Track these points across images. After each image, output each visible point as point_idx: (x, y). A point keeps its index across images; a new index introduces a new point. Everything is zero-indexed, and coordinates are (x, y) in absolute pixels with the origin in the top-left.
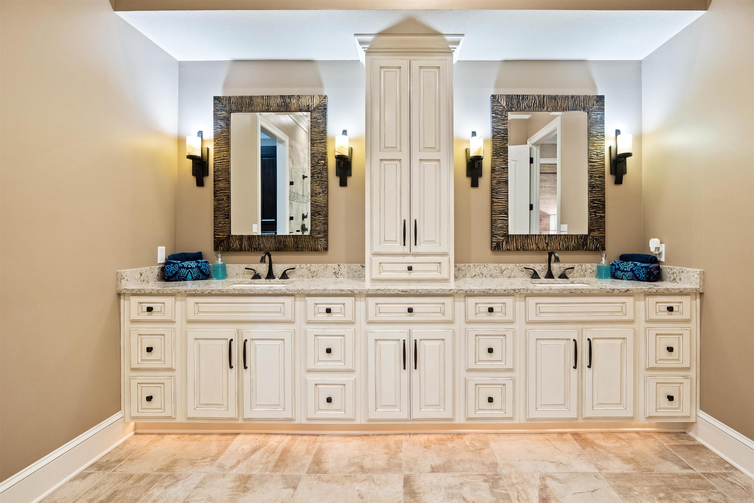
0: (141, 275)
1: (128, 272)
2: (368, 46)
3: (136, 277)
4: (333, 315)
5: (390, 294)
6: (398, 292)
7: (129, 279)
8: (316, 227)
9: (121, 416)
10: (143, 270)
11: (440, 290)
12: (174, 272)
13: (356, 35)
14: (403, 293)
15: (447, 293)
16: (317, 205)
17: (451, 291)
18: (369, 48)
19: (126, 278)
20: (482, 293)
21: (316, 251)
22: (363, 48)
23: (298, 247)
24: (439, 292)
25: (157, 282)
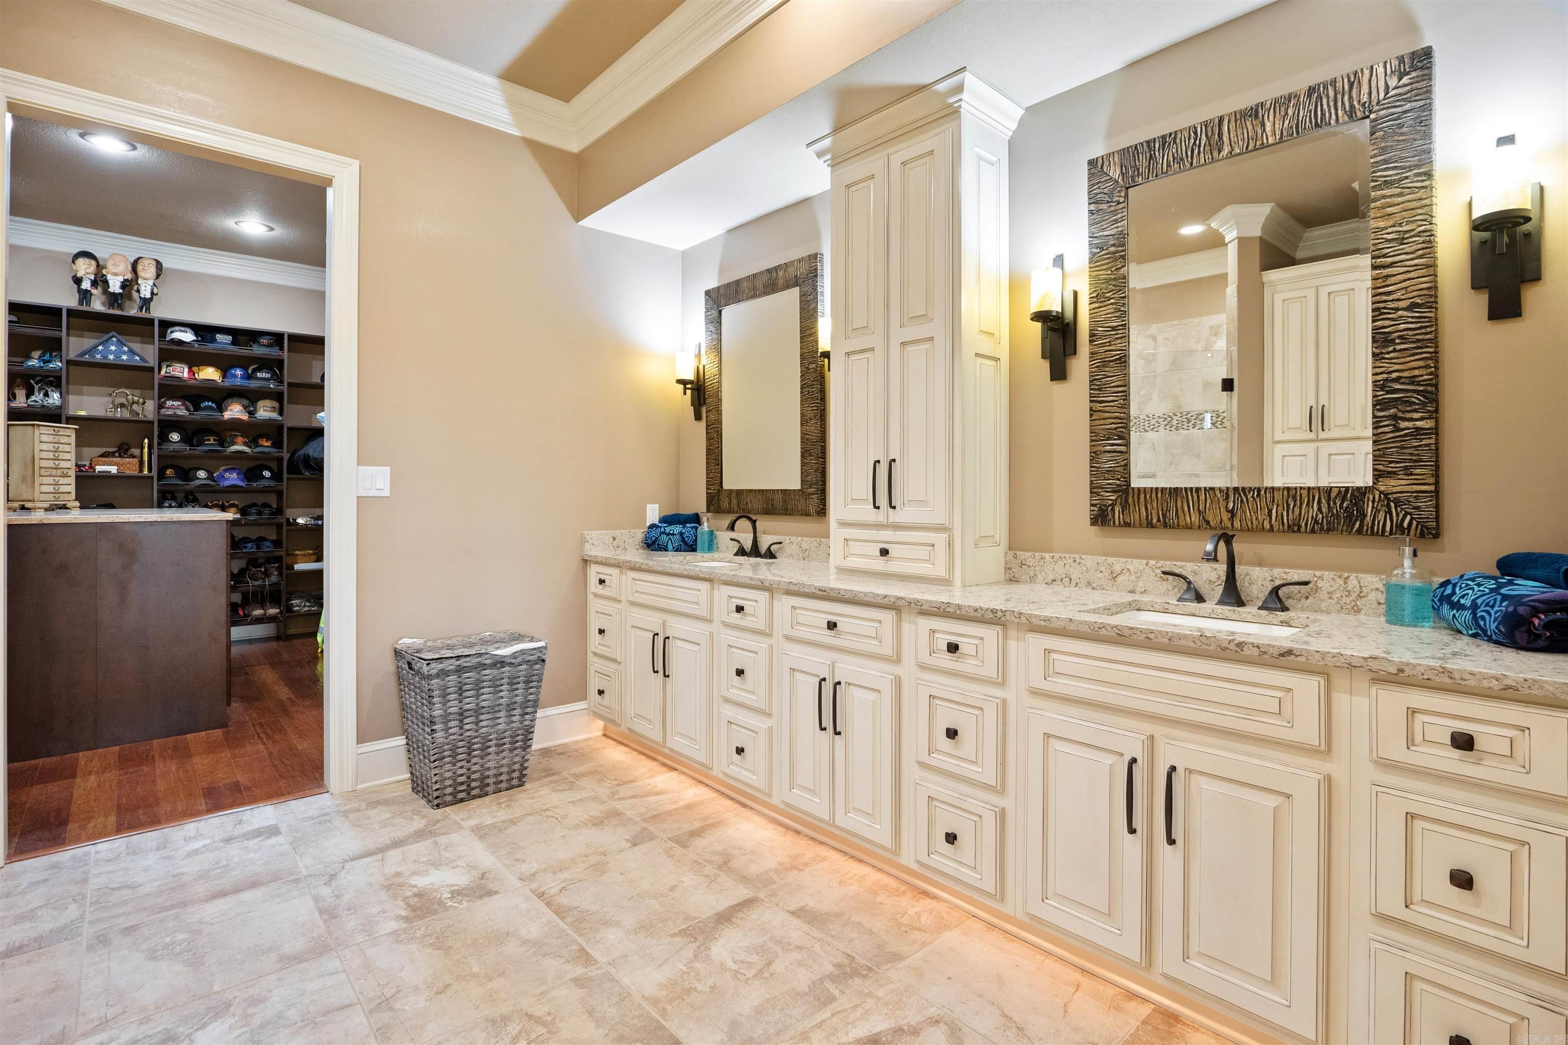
0: (614, 539)
1: (593, 535)
2: (829, 156)
3: (607, 542)
4: (747, 618)
5: (805, 592)
6: (814, 591)
7: (595, 543)
8: (807, 476)
9: (585, 706)
10: (617, 533)
11: (870, 595)
12: (653, 539)
13: (809, 145)
14: (821, 593)
15: (880, 601)
16: (808, 439)
17: (887, 599)
18: (832, 159)
19: (590, 541)
20: (935, 609)
21: (807, 515)
22: (825, 162)
23: (786, 509)
24: (867, 599)
25: (641, 551)
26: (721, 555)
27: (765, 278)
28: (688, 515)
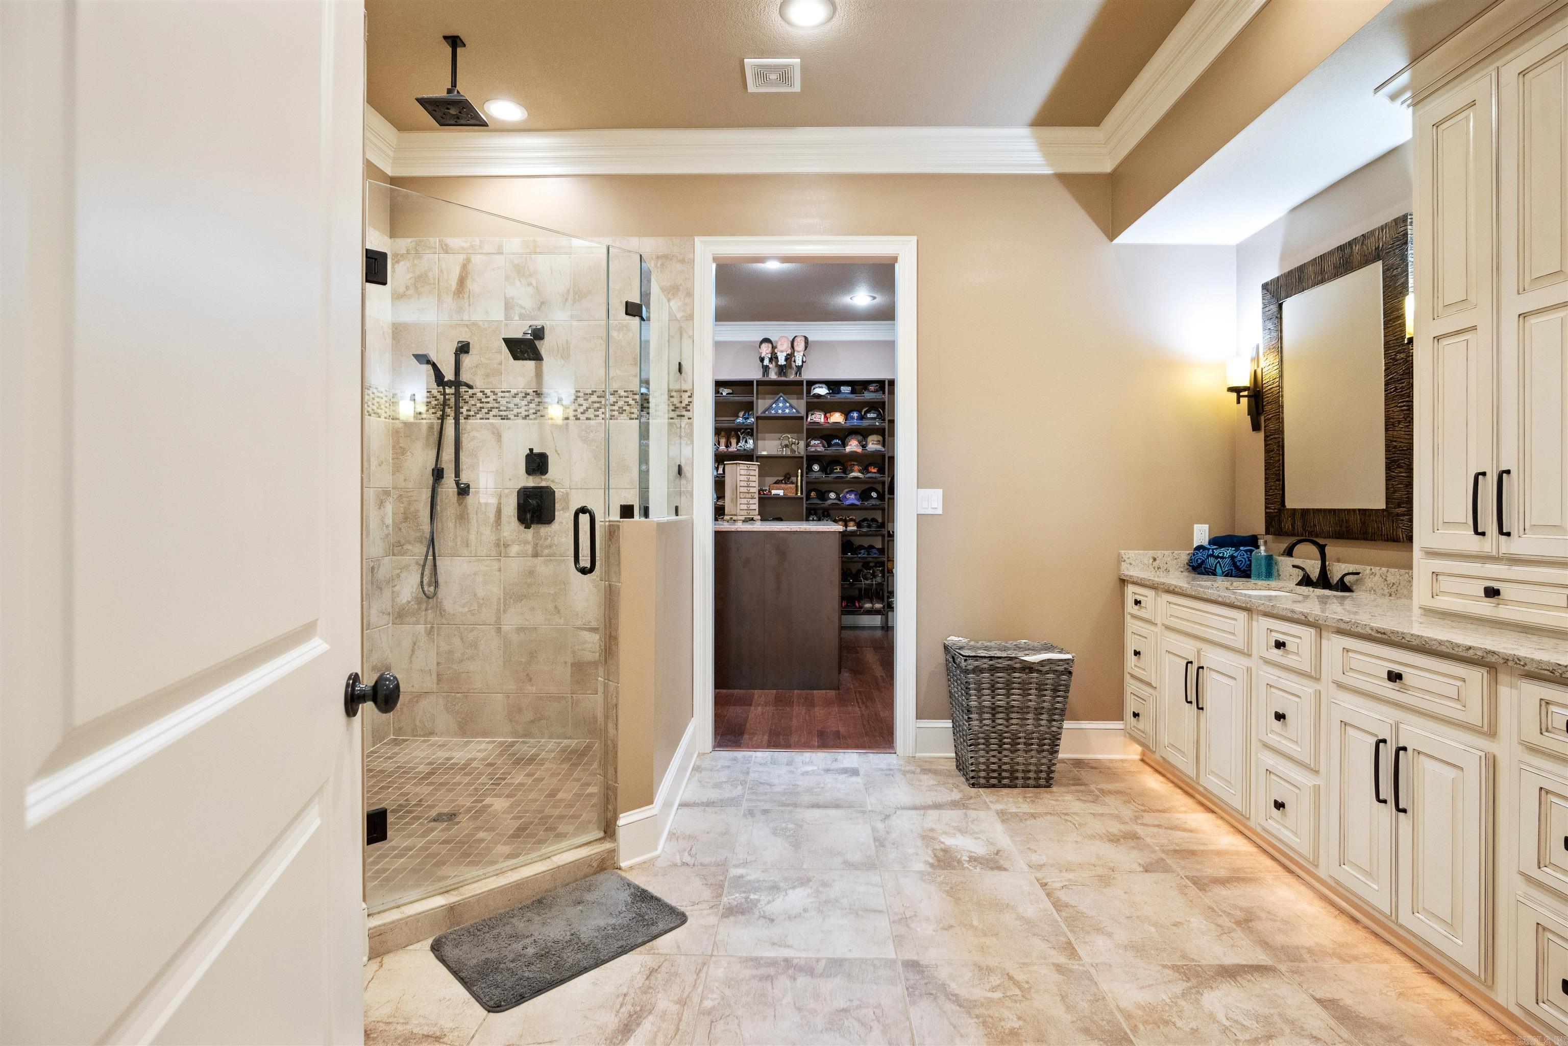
0: (1155, 560)
1: (1131, 555)
2: (1408, 94)
3: (1146, 562)
4: (1290, 656)
5: (1358, 632)
6: (1370, 632)
7: (1133, 563)
8: (1394, 492)
9: (1118, 728)
10: (1159, 554)
11: (1447, 644)
12: (1199, 561)
13: (1377, 89)
14: (1379, 635)
15: (1461, 654)
16: (1395, 447)
17: (1471, 651)
18: (1413, 97)
19: (1128, 561)
20: (1546, 672)
21: (1394, 541)
22: (1403, 103)
23: (1366, 533)
24: (1444, 649)
25: (1186, 574)
26: (1280, 584)
27: (1336, 258)
28: (1244, 537)
